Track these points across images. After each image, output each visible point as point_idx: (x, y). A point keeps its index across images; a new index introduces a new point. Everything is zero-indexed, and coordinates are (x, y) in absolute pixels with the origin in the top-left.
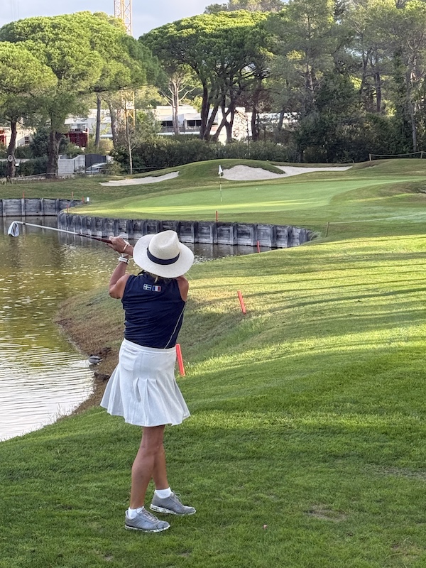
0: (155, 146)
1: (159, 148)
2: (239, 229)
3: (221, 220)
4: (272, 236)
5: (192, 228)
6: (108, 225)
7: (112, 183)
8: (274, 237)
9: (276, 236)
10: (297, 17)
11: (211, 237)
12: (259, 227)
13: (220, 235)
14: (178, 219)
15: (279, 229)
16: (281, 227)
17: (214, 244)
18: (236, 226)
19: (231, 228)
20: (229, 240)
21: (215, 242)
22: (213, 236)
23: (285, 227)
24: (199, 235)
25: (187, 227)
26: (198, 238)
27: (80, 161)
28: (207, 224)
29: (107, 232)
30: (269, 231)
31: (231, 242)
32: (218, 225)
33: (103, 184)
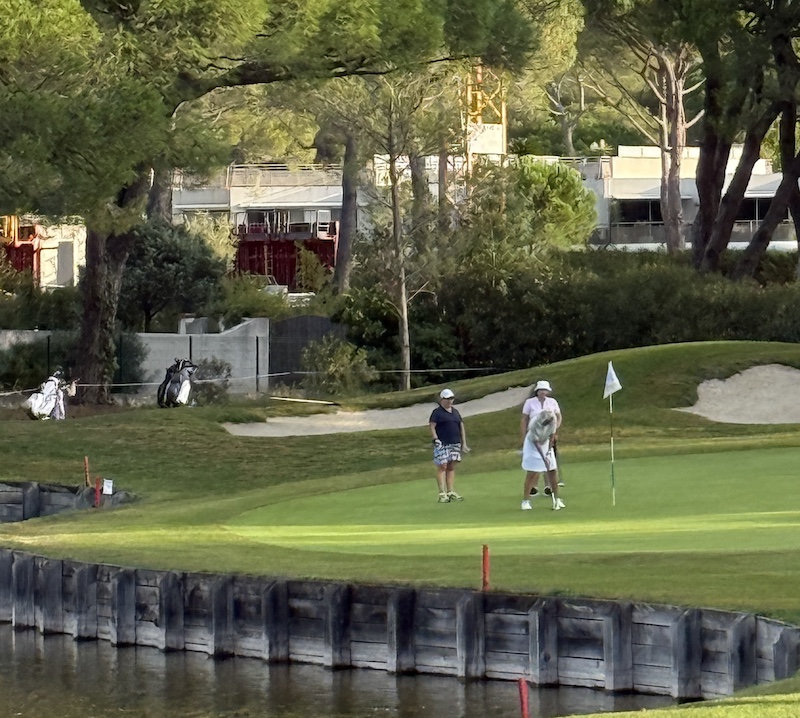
0: (503, 287)
1: (516, 294)
2: (566, 622)
3: (499, 582)
4: (682, 653)
5: (392, 613)
6: (101, 592)
7: (274, 427)
8: (689, 656)
9: (696, 655)
11: (461, 653)
12: (637, 617)
13: (496, 643)
14: (345, 575)
15: (710, 624)
16: (716, 615)
17: (469, 680)
18: (553, 609)
19: (533, 618)
20: (526, 663)
21: (477, 670)
22: (469, 646)
23: (729, 616)
24: (420, 641)
25: (376, 610)
26: (416, 652)
28: (449, 597)
29: (98, 619)
30: (671, 630)
31: (534, 674)
32: (488, 602)
33: (236, 430)
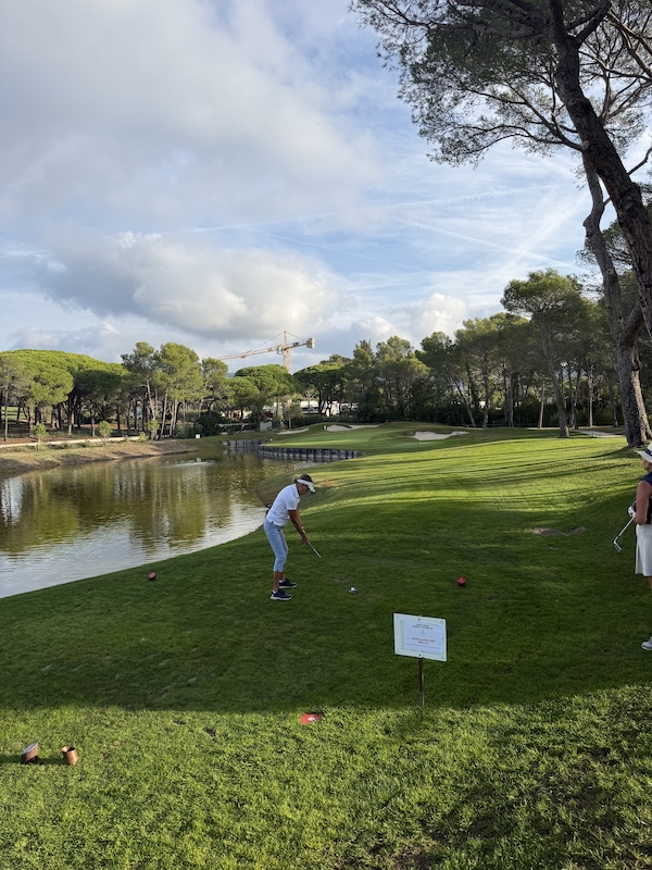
1: (301, 418)
2: (332, 452)
3: (325, 448)
6: (279, 450)
7: (282, 433)
8: (346, 454)
10: (356, 365)
12: (340, 451)
13: (324, 454)
15: (348, 451)
19: (329, 451)
21: (322, 457)
23: (351, 450)
27: (270, 424)
28: (319, 449)
30: (344, 452)
31: (329, 457)
33: (278, 434)
